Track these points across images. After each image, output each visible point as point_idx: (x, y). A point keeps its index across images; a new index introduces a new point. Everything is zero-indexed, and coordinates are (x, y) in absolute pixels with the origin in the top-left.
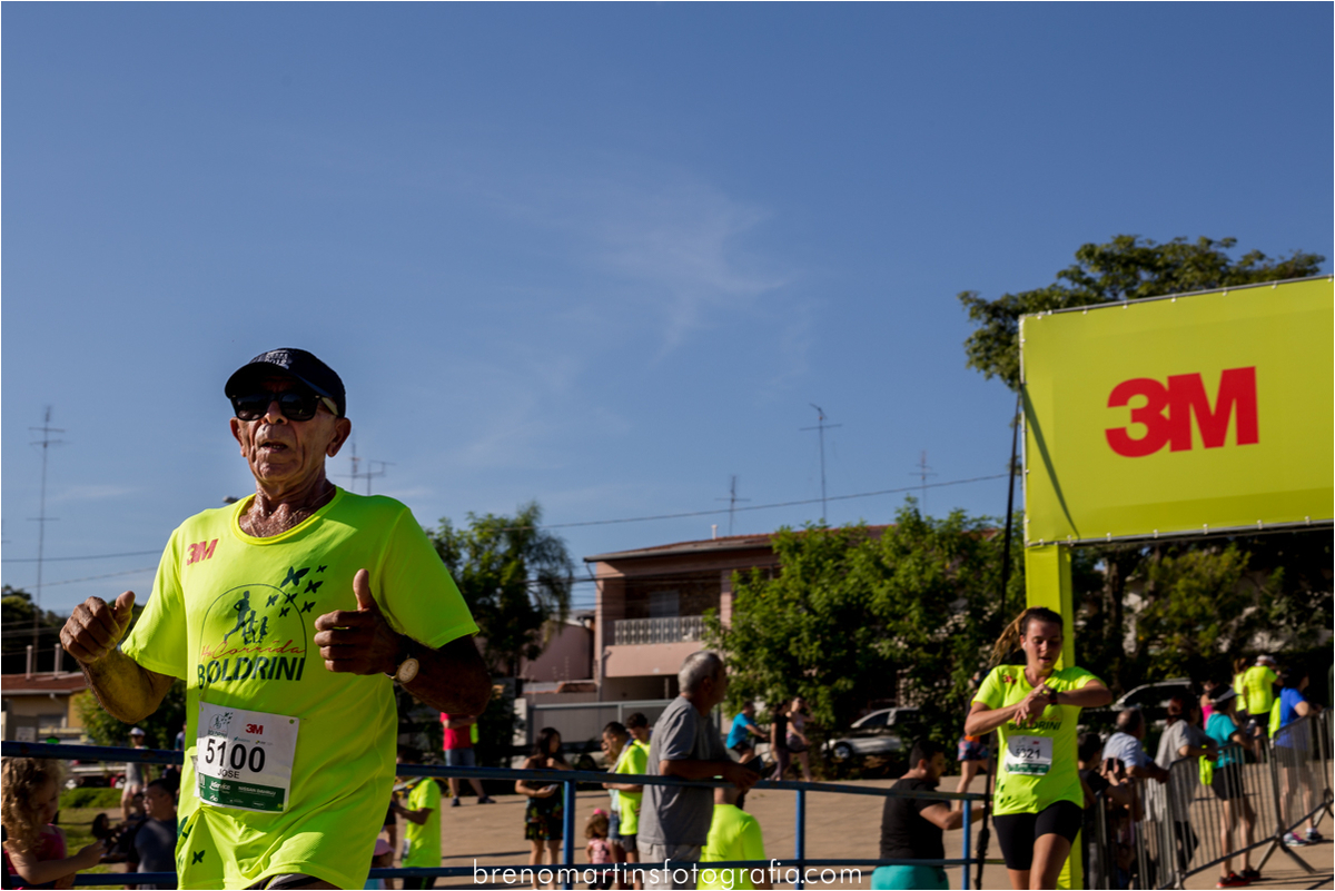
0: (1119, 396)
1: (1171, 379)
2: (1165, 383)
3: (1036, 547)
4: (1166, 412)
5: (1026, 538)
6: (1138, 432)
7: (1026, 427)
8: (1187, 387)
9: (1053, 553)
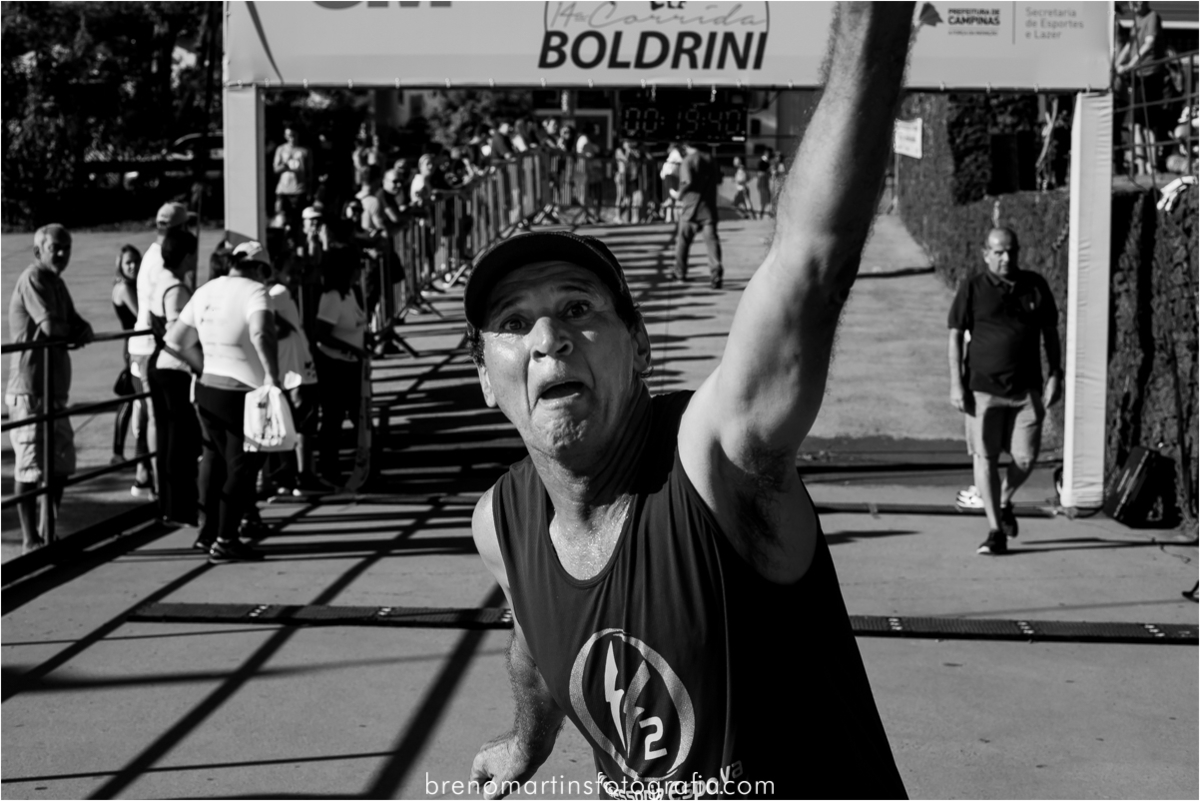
3: (234, 87)
5: (225, 78)
9: (251, 94)
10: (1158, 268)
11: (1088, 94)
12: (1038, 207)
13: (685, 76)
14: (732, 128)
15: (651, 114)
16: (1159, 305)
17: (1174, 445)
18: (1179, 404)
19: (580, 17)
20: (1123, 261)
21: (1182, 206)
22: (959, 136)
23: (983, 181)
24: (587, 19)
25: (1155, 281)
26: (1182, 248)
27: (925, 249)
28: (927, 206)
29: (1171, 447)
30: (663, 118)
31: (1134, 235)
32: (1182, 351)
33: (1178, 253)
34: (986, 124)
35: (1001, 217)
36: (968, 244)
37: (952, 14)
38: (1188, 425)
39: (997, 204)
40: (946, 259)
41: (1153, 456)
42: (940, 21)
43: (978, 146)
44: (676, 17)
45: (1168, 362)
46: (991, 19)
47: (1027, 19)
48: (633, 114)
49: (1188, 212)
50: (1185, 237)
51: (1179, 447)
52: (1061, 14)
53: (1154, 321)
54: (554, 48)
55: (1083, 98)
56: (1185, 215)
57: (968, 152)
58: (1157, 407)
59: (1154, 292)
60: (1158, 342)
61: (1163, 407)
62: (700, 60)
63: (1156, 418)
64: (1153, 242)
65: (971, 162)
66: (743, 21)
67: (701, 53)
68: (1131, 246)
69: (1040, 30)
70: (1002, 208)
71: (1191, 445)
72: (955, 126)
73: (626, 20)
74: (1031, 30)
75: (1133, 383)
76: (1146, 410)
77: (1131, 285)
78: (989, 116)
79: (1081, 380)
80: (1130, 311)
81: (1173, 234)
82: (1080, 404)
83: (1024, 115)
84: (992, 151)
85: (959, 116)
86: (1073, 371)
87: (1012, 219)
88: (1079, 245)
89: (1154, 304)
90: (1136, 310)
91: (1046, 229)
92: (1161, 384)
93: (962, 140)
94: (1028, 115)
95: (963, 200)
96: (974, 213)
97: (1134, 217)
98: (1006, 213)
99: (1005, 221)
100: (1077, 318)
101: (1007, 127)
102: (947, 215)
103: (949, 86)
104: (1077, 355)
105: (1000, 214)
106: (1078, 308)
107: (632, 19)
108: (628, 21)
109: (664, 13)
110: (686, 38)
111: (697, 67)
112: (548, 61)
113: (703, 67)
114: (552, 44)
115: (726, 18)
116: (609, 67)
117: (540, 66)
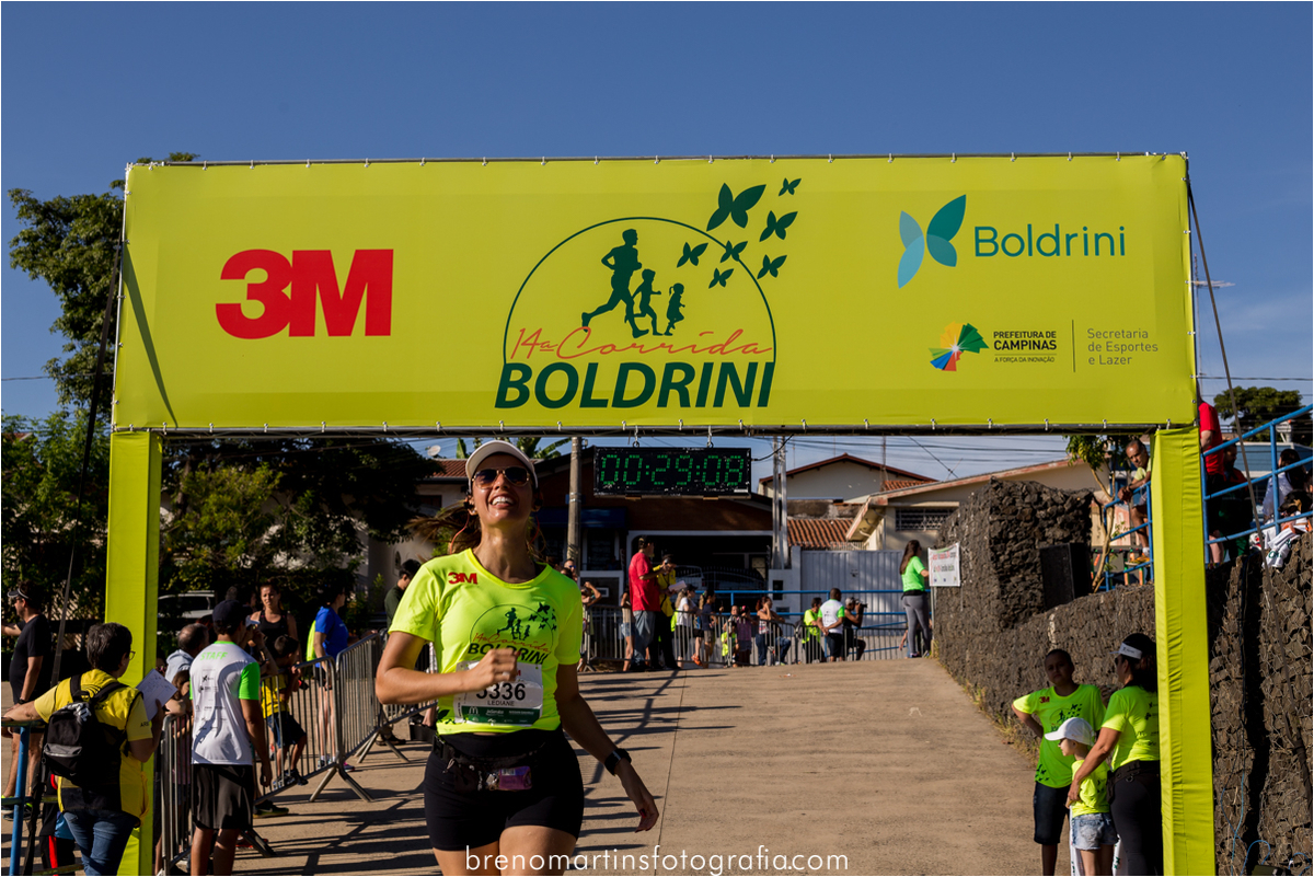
0: (235, 267)
2: (290, 259)
3: (124, 433)
4: (287, 291)
5: (114, 421)
6: (254, 310)
7: (122, 294)
8: (315, 265)
9: (144, 439)
10: (1270, 643)
11: (1168, 431)
12: (1104, 607)
13: (674, 415)
14: (733, 477)
15: (634, 463)
16: (1273, 686)
19: (546, 346)
20: (1219, 643)
21: (1294, 560)
22: (1003, 553)
23: (1032, 603)
24: (556, 348)
25: (1264, 659)
26: (1298, 610)
27: (969, 688)
28: (970, 640)
30: (648, 467)
31: (1234, 606)
33: (1294, 617)
34: (1034, 540)
35: (1057, 631)
36: (1020, 669)
37: (998, 338)
39: (1052, 617)
40: (994, 691)
42: (986, 347)
43: (1025, 565)
44: (663, 345)
45: (1295, 752)
46: (1045, 342)
47: (1090, 341)
48: (611, 462)
49: (1303, 565)
50: (1300, 597)
52: (1130, 335)
53: (1267, 709)
54: (514, 384)
55: (1161, 434)
56: (1298, 570)
57: (1013, 571)
58: (1280, 816)
59: (1265, 672)
60: (1273, 737)
62: (693, 399)
63: (1280, 831)
64: (1260, 610)
65: (1018, 583)
66: (744, 350)
67: (693, 388)
68: (1230, 623)
69: (1106, 355)
70: (1059, 620)
72: (998, 541)
73: (602, 350)
74: (1095, 355)
75: (1243, 793)
76: (1265, 822)
77: (1232, 670)
78: (1036, 529)
79: (1179, 787)
80: (1233, 702)
81: (1285, 596)
82: (1180, 817)
83: (1075, 528)
84: (1042, 569)
85: (1002, 531)
86: (1170, 775)
87: (1072, 630)
88: (1168, 616)
89: (1265, 687)
90: (1240, 700)
91: (1116, 631)
92: (1283, 786)
93: (1007, 557)
94: (1080, 527)
95: (1011, 624)
96: (1025, 634)
97: (1231, 586)
98: (1064, 625)
99: (1063, 635)
100: (1171, 708)
101: (1058, 540)
102: (993, 644)
103: (999, 424)
104: (1173, 754)
105: (1056, 628)
106: (1171, 696)
107: (610, 348)
108: (604, 351)
109: (648, 340)
110: (675, 371)
111: (689, 406)
112: (507, 399)
113: (697, 406)
114: (512, 379)
115: (724, 346)
116: (582, 406)
117: (496, 406)
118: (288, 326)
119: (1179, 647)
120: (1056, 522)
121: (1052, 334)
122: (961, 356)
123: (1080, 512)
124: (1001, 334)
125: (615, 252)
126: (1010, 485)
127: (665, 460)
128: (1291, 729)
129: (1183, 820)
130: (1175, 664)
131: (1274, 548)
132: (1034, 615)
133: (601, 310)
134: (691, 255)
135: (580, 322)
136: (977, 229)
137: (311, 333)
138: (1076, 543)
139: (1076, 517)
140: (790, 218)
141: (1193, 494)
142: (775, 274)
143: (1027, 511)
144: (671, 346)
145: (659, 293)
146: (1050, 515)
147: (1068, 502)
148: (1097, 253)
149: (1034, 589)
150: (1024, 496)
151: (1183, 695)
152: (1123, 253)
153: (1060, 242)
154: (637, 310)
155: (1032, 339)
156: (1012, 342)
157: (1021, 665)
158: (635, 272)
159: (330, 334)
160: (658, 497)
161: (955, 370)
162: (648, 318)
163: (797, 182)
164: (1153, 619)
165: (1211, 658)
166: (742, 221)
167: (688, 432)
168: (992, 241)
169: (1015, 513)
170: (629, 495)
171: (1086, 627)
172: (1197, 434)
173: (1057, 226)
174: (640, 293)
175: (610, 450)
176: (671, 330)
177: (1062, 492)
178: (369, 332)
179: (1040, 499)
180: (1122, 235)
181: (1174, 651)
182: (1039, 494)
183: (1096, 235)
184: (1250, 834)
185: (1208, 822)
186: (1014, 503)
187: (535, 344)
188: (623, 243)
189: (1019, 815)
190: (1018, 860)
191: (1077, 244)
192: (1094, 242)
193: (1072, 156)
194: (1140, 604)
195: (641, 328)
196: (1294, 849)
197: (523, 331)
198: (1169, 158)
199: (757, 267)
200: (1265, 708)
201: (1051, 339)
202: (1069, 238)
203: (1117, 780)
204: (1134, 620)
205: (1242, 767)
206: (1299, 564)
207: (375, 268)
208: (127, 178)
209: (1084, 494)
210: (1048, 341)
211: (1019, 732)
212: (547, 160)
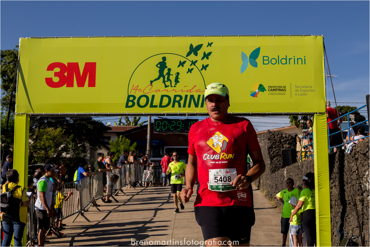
0: (51, 67)
1: (68, 63)
2: (67, 65)
3: (18, 115)
4: (66, 74)
5: (16, 111)
6: (56, 80)
7: (18, 75)
8: (73, 67)
9: (24, 117)
10: (347, 175)
11: (318, 114)
12: (300, 166)
13: (177, 110)
15: (165, 123)
16: (348, 188)
17: (358, 237)
18: (359, 222)
19: (140, 90)
20: (333, 175)
21: (354, 151)
22: (271, 152)
23: (280, 166)
24: (143, 91)
25: (345, 180)
26: (355, 166)
27: (262, 190)
29: (356, 239)
30: (169, 125)
31: (337, 165)
32: (358, 203)
33: (354, 167)
34: (280, 148)
35: (287, 173)
36: (276, 185)
37: (269, 88)
38: (363, 229)
39: (285, 169)
40: (269, 191)
41: (350, 241)
42: (266, 90)
43: (278, 155)
44: (173, 90)
45: (354, 206)
46: (283, 89)
47: (296, 89)
48: (159, 123)
49: (356, 153)
50: (356, 162)
51: (360, 238)
52: (307, 87)
54: (131, 101)
55: (316, 115)
56: (355, 154)
57: (274, 157)
58: (350, 224)
59: (345, 184)
60: (348, 202)
61: (352, 224)
62: (182, 105)
63: (350, 229)
64: (344, 166)
65: (276, 160)
66: (197, 91)
67: (182, 102)
68: (336, 170)
69: (300, 93)
70: (287, 170)
71: (364, 236)
72: (270, 148)
73: (156, 91)
74: (297, 93)
75: (339, 218)
76: (345, 226)
77: (336, 183)
78: (281, 145)
79: (321, 216)
80: (336, 192)
81: (351, 161)
82: (321, 225)
83: (292, 144)
84: (283, 156)
85: (271, 145)
86: (318, 213)
87: (291, 173)
88: (318, 168)
89: (345, 188)
90: (338, 192)
91: (303, 173)
92: (350, 216)
93: (273, 153)
94: (293, 144)
95: (274, 172)
96: (277, 174)
97: (336, 159)
98: (289, 172)
99: (288, 174)
100: (319, 194)
101: (287, 148)
102: (269, 178)
103: (270, 112)
104: (319, 207)
105: (286, 172)
106: (319, 190)
107: (158, 91)
108: (157, 91)
109: (169, 88)
110: (177, 97)
111: (181, 107)
112: (129, 105)
113: (183, 107)
114: (130, 100)
115: (191, 90)
116: (150, 107)
117: (126, 107)
118: (66, 84)
119: (321, 176)
120: (287, 143)
121: (285, 87)
122: (259, 93)
123: (294, 140)
124: (270, 87)
125: (160, 63)
126: (273, 132)
127: (174, 123)
128: (353, 199)
129: (322, 226)
130: (320, 181)
131: (348, 148)
132: (280, 169)
133: (156, 80)
134: (182, 64)
135: (150, 83)
136: (263, 57)
137: (73, 86)
138: (292, 148)
139: (292, 141)
140: (210, 54)
141: (325, 132)
142: (206, 69)
143: (278, 139)
144: (176, 90)
145: (172, 75)
146: (285, 141)
147: (290, 137)
148: (298, 64)
149: (280, 162)
150: (277, 135)
151: (322, 190)
152: (305, 64)
153: (287, 60)
154: (166, 80)
155: (279, 88)
156: (273, 89)
157: (276, 184)
158: (165, 69)
159: (78, 86)
160: (172, 133)
161: (257, 97)
162: (169, 82)
163: (212, 43)
164: (314, 169)
165: (330, 180)
166: (196, 54)
167: (181, 115)
168: (268, 60)
169: (275, 140)
170: (164, 133)
171: (295, 172)
172: (326, 116)
173: (286, 56)
174: (167, 75)
175: (158, 120)
176: (176, 86)
177: (288, 134)
178: (89, 86)
179: (282, 136)
180: (305, 59)
181: (320, 177)
182: (282, 134)
183: (297, 58)
184: (341, 230)
185: (329, 226)
186: (274, 137)
187: (137, 89)
188: (162, 61)
189: (276, 226)
190: (275, 238)
191: (292, 61)
192: (297, 61)
193: (291, 36)
194: (310, 165)
195: (167, 85)
196: (353, 234)
197: (133, 86)
198: (318, 37)
199: (200, 68)
200: (346, 194)
201: (284, 88)
202: (290, 59)
203: (303, 215)
204: (309, 170)
205: (339, 211)
206: (355, 152)
207: (91, 68)
208: (20, 42)
209: (295, 135)
210: (284, 89)
211: (276, 203)
212: (140, 37)
